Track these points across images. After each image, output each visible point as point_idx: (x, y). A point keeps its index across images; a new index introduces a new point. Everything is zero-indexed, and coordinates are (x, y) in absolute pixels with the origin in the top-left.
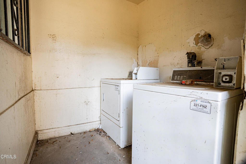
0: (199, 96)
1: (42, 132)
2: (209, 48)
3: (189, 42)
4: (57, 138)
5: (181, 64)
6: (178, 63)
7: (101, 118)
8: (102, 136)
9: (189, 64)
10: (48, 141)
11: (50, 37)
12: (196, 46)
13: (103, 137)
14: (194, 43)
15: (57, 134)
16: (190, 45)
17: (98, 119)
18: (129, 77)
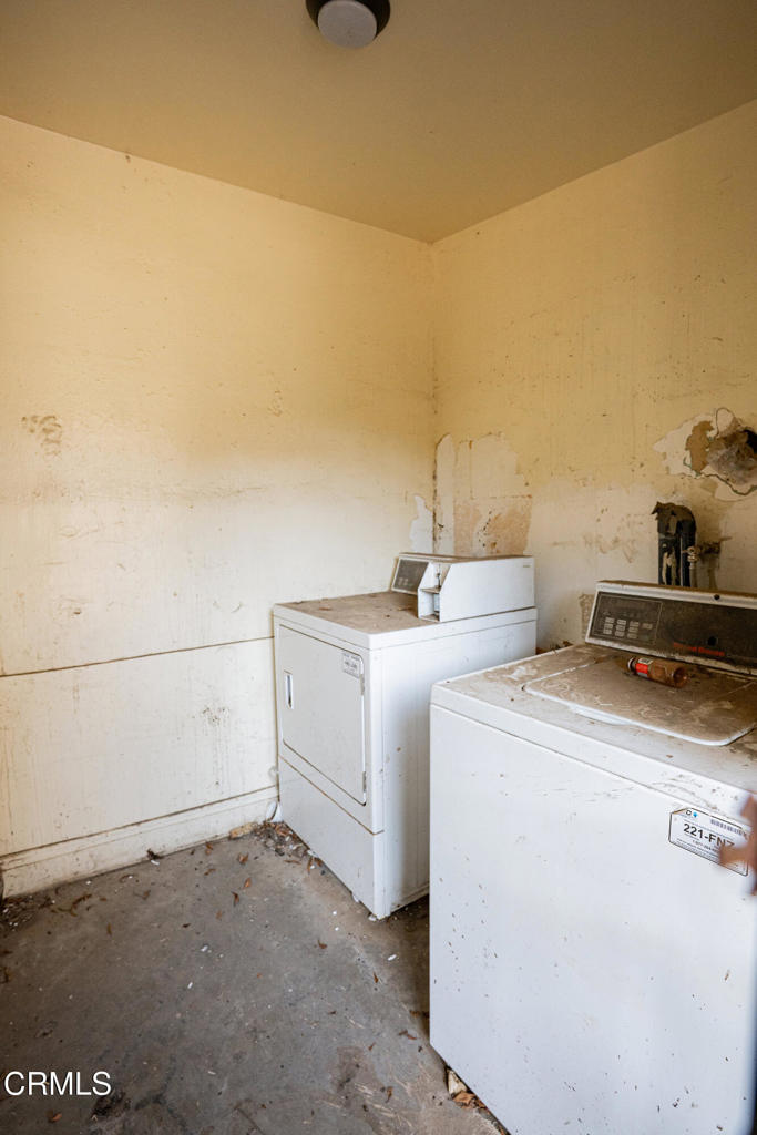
0: (705, 801)
1: (19, 863)
2: (752, 493)
3: (665, 455)
4: (86, 880)
5: (629, 544)
6: (616, 541)
7: (278, 776)
8: (286, 857)
9: (666, 554)
10: (49, 899)
11: (32, 431)
12: (694, 474)
13: (292, 865)
14: (689, 461)
15: (87, 863)
16: (668, 468)
17: (269, 782)
18: (396, 586)
